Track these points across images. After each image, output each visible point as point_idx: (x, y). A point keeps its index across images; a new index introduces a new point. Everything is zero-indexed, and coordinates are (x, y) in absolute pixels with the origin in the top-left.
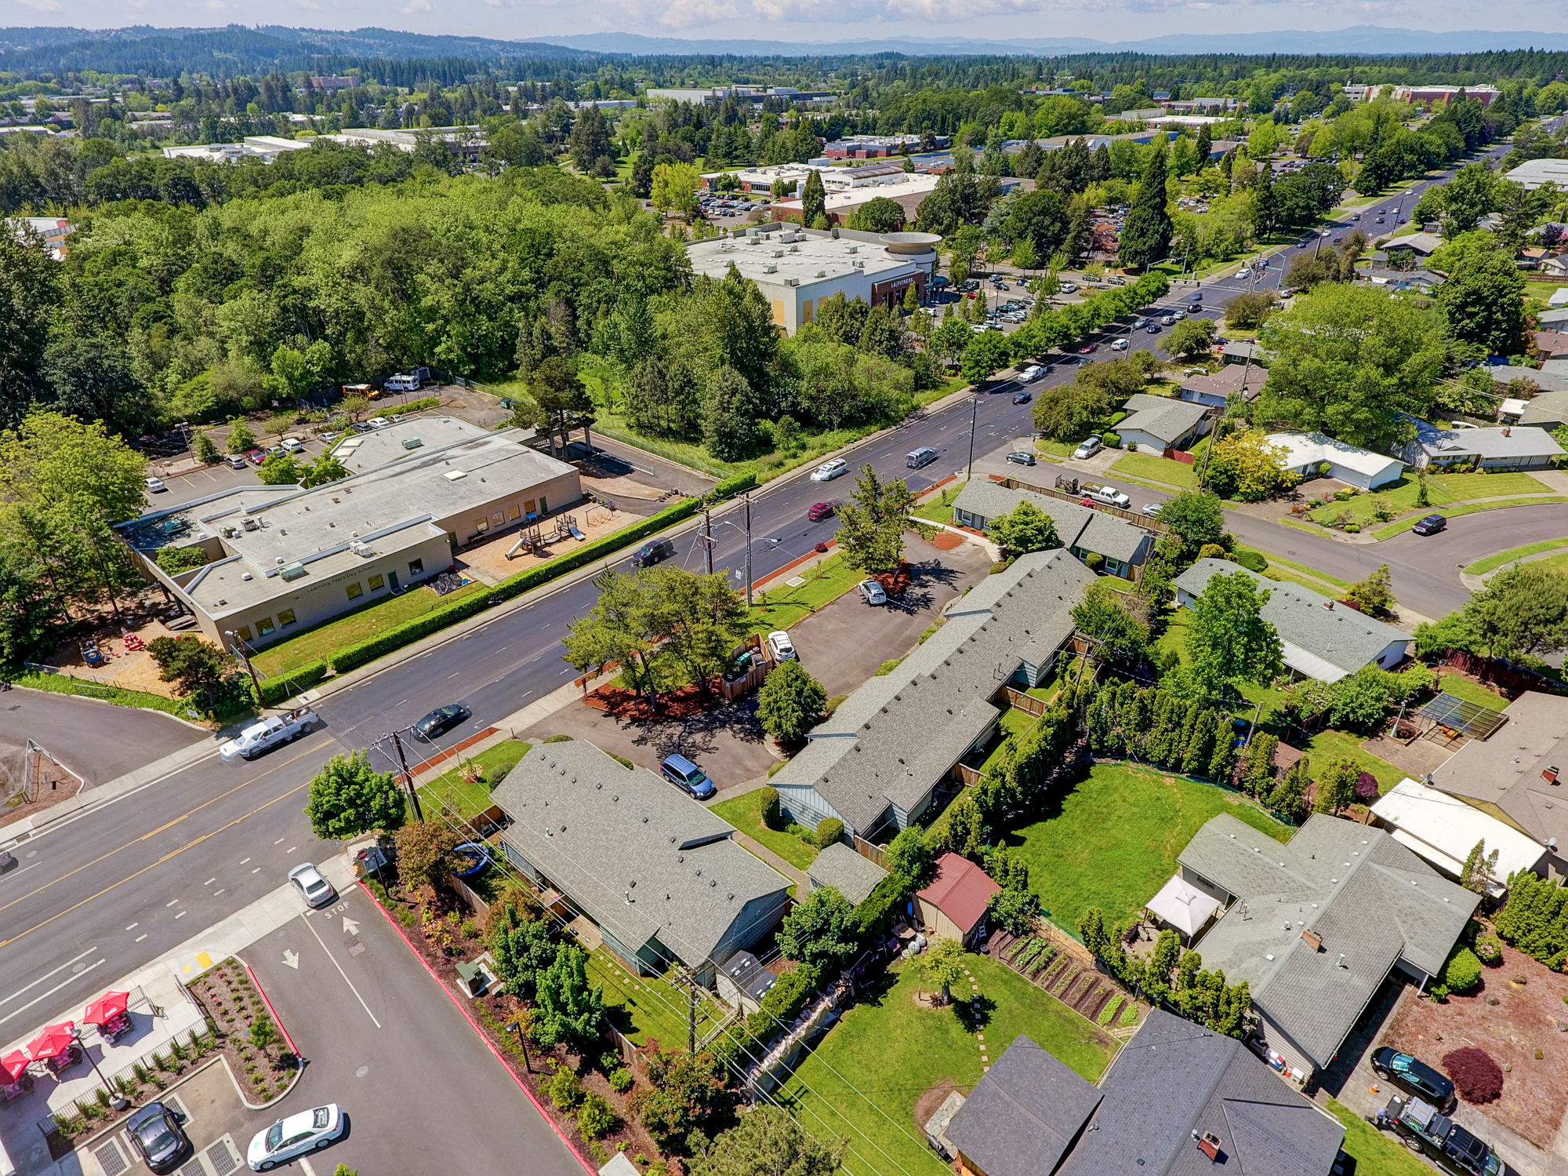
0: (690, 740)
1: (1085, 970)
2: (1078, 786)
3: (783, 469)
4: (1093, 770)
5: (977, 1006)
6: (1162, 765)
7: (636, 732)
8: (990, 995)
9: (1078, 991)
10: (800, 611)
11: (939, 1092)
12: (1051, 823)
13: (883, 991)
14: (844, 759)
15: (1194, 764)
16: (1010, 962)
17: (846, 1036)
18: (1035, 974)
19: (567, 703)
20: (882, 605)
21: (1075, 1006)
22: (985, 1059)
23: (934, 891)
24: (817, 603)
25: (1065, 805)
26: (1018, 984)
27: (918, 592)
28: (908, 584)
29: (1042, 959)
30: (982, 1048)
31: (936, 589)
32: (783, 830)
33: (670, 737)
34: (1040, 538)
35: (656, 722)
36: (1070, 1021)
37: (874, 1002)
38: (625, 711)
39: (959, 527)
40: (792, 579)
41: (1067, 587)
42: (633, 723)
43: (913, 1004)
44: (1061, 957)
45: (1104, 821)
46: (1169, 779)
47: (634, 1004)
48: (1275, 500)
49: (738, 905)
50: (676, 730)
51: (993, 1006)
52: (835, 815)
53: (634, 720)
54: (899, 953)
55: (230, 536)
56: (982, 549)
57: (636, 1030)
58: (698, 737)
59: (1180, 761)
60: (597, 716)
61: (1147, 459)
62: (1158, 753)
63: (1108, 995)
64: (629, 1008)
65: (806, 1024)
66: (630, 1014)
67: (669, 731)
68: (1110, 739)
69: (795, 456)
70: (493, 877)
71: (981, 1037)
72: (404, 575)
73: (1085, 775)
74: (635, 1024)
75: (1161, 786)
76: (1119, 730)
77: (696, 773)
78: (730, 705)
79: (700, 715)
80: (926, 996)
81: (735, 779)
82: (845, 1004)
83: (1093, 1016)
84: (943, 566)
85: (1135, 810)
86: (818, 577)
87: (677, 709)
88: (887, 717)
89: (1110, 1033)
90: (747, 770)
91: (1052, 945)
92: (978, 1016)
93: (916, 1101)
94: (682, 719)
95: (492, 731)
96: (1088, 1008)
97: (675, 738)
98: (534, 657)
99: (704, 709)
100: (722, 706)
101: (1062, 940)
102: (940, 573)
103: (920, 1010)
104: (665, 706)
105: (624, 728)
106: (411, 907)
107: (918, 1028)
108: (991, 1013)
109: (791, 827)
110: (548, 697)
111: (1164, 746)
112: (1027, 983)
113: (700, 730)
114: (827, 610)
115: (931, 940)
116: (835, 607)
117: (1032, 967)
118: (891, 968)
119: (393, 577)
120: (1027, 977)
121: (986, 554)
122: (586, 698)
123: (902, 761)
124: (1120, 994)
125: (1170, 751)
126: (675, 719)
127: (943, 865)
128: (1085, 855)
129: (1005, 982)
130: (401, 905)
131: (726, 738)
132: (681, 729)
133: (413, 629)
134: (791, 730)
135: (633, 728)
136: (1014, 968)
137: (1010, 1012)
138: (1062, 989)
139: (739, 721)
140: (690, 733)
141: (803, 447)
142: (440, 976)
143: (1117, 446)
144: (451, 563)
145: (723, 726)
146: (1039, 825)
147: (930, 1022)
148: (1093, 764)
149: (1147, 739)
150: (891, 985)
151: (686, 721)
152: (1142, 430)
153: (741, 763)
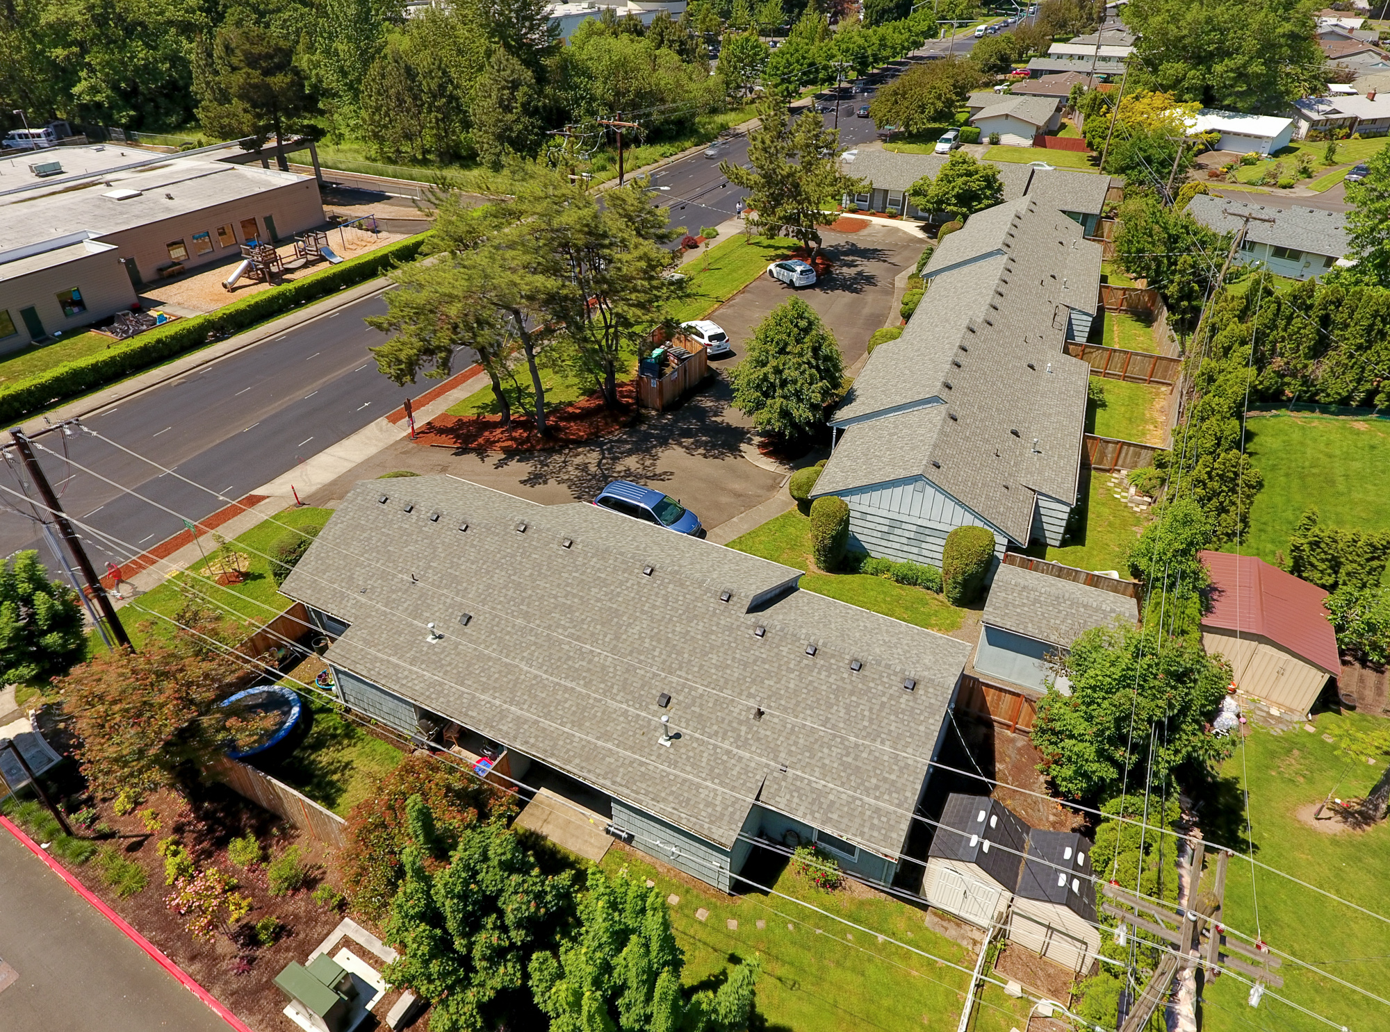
0: (621, 468)
7: (522, 468)
13: (1236, 819)
19: (381, 446)
20: (816, 287)
24: (721, 293)
27: (849, 271)
28: (831, 266)
31: (871, 267)
32: (854, 571)
33: (584, 468)
35: (550, 451)
38: (490, 443)
39: (856, 212)
41: (1060, 234)
42: (510, 457)
43: (1310, 831)
45: (1330, 485)
46: (1359, 424)
50: (589, 457)
53: (510, 454)
56: (897, 230)
58: (632, 463)
59: (1372, 394)
60: (445, 456)
61: (1015, 149)
62: (1338, 388)
67: (578, 460)
68: (1268, 378)
70: (319, 745)
72: (50, 313)
75: (1355, 432)
76: (1280, 362)
78: (661, 416)
79: (619, 434)
80: (1322, 810)
81: (726, 511)
84: (861, 246)
85: (1357, 464)
86: (705, 270)
87: (578, 430)
88: (966, 374)
90: (738, 496)
94: (591, 441)
95: (255, 501)
97: (593, 469)
98: (307, 392)
99: (624, 425)
100: (648, 418)
102: (862, 253)
103: (1334, 842)
104: (557, 428)
105: (498, 466)
106: (133, 848)
107: (1362, 879)
109: (870, 563)
110: (347, 443)
113: (630, 453)
114: (737, 300)
116: (750, 295)
119: (30, 315)
121: (905, 232)
122: (416, 435)
123: (1015, 433)
125: (1359, 381)
126: (579, 443)
130: (106, 848)
131: (678, 459)
132: (596, 455)
133: (76, 375)
135: (514, 465)
139: (687, 433)
140: (615, 459)
142: (235, 1007)
143: (978, 141)
144: (134, 301)
145: (663, 442)
149: (1321, 370)
150: (1240, 804)
151: (601, 445)
152: (1007, 116)
153: (723, 489)
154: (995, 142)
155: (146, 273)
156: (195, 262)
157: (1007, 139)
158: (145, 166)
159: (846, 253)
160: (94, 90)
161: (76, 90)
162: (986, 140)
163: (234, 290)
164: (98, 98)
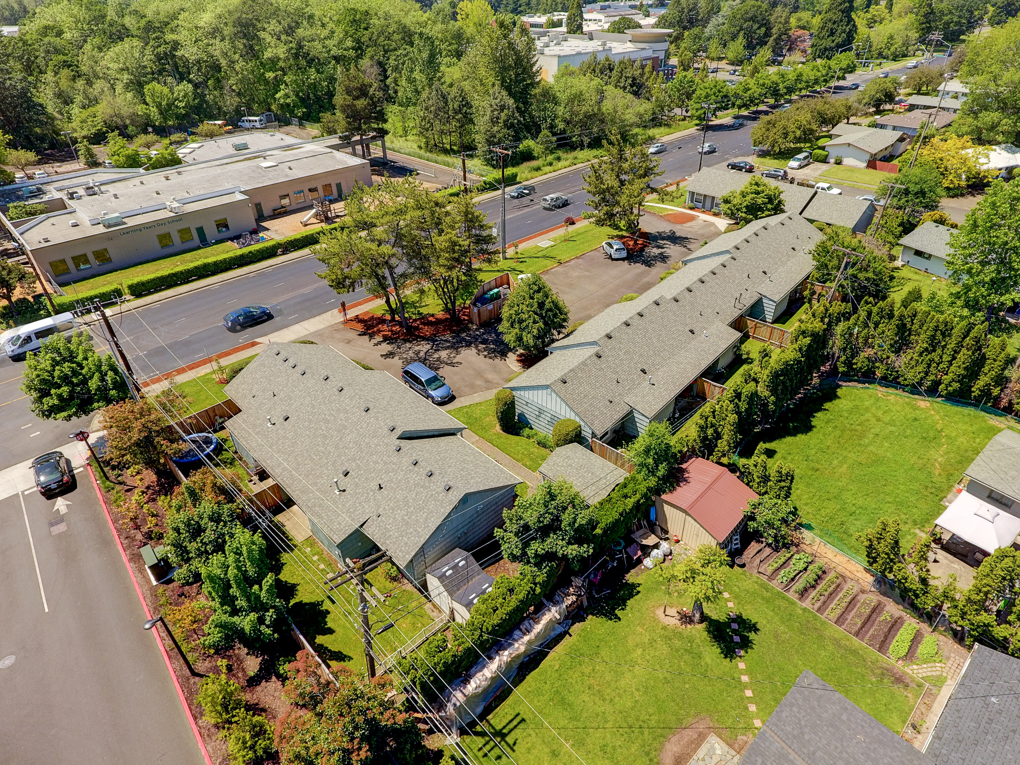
0: (436, 356)
1: (863, 592)
2: (827, 405)
3: (540, 172)
4: (839, 392)
5: (735, 626)
6: (914, 389)
7: (386, 348)
8: (750, 614)
9: (859, 616)
10: (549, 263)
11: (690, 734)
12: (800, 438)
13: (622, 603)
14: (584, 363)
15: (956, 385)
16: (771, 577)
17: (575, 655)
18: (803, 593)
19: (328, 324)
20: (623, 259)
21: (857, 634)
22: (749, 693)
23: (682, 495)
24: (564, 257)
25: (814, 422)
26: (783, 604)
27: (656, 251)
28: (646, 246)
29: (809, 576)
30: (745, 679)
31: (672, 250)
32: (517, 434)
33: (418, 353)
34: (769, 206)
35: (405, 341)
36: (854, 652)
37: (610, 615)
38: (379, 331)
39: (691, 209)
40: (544, 242)
41: (799, 242)
42: (384, 341)
43: (656, 620)
44: (831, 576)
45: (860, 437)
46: (923, 403)
47: (333, 602)
48: (973, 195)
49: (455, 497)
50: (424, 347)
51: (754, 628)
52: (573, 416)
53: (386, 339)
54: (639, 561)
55: (72, 198)
56: (713, 224)
57: (331, 631)
58: (444, 354)
59: (937, 383)
60: (353, 335)
61: (852, 169)
62: (912, 376)
63: (895, 625)
64: (327, 605)
65: (526, 638)
66: (328, 612)
67: (417, 348)
68: (860, 361)
69: (551, 164)
71: (742, 666)
72: (211, 231)
73: (832, 396)
74: (330, 624)
75: (916, 408)
76: (870, 352)
77: (435, 379)
78: (477, 330)
79: (448, 337)
80: (672, 611)
81: (474, 389)
82: (576, 615)
83: (883, 647)
84: (678, 234)
85: (893, 429)
86: (565, 240)
87: (427, 331)
88: (628, 330)
89: (908, 670)
90: (487, 381)
91: (820, 562)
92: (737, 639)
93: (662, 745)
94: (430, 339)
95: (254, 344)
96: (873, 637)
97: (422, 354)
98: (306, 290)
99: (452, 332)
100: (469, 330)
101: (830, 555)
102: (674, 239)
103: (664, 628)
104: (417, 328)
105: (376, 345)
106: (127, 491)
107: (663, 649)
108: (752, 636)
109: (527, 431)
110: (312, 320)
111: (920, 368)
112: (794, 603)
113: (447, 348)
114: (572, 262)
115: (676, 549)
116: (580, 261)
117: (800, 585)
118: (631, 577)
119: (200, 231)
120: (792, 595)
121: (716, 227)
122: (346, 322)
123: (644, 371)
124: (911, 624)
125: (927, 373)
126: (424, 339)
127: (690, 469)
128: (844, 469)
129: (767, 601)
130: (118, 487)
131: (470, 356)
132: (428, 347)
133: (205, 266)
134: (531, 342)
135: (384, 345)
136: (776, 585)
137: (776, 636)
138: (838, 612)
139: (484, 342)
140: (437, 350)
141: (559, 159)
142: (130, 560)
143: (824, 160)
144: (255, 226)
145: (469, 345)
146: (789, 439)
147: (677, 643)
148: (839, 386)
149: (901, 362)
150: (631, 596)
151: (434, 341)
152: (849, 145)
153: (482, 377)
154: (839, 162)
155: (267, 211)
156: (294, 207)
157: (847, 161)
158: (289, 147)
159: (663, 239)
160: (287, 96)
161: (277, 96)
162: (832, 161)
163: (306, 225)
164: (288, 101)
